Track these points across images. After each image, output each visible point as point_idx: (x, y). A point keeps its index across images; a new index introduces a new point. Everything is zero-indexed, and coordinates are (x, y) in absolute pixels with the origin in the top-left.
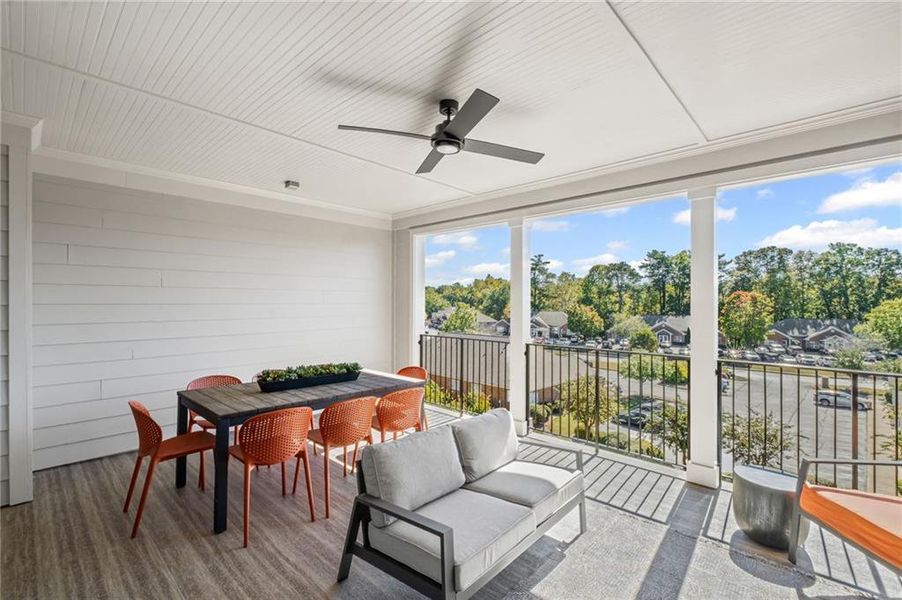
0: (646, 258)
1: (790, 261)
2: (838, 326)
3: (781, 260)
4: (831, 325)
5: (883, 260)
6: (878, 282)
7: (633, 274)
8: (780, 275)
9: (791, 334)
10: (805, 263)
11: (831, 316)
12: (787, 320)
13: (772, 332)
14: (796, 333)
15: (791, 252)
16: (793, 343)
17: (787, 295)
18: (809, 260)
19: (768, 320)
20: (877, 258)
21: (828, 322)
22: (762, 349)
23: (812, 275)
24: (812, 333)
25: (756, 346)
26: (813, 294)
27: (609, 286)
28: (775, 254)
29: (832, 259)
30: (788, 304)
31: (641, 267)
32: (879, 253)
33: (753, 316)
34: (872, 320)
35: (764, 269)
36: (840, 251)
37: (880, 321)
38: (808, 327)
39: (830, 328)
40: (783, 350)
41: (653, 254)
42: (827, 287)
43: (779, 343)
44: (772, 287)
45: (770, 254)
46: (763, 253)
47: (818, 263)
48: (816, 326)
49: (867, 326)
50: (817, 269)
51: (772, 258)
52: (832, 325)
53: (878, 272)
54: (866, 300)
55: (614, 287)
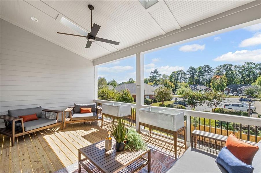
0: (189, 69)
1: (233, 68)
7: (185, 74)
15: (233, 65)
18: (238, 67)
24: (239, 88)
27: (178, 77)
28: (228, 66)
31: (187, 72)
39: (244, 86)
41: (191, 68)
45: (226, 66)
47: (241, 68)
49: (256, 83)
55: (179, 78)
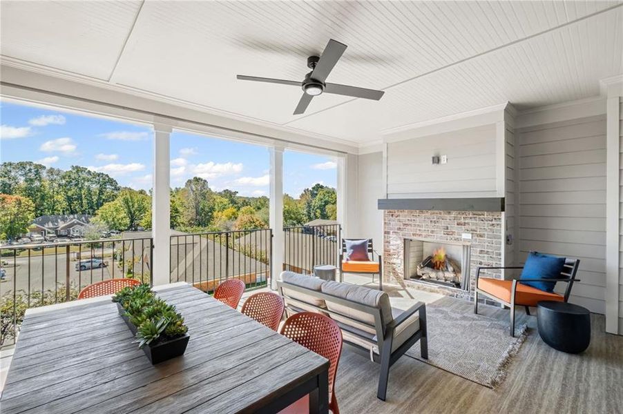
1: (44, 174)
2: (78, 219)
3: (37, 173)
4: (73, 219)
5: (101, 179)
6: (98, 192)
8: (37, 184)
9: (46, 226)
10: (55, 177)
11: (72, 213)
12: (43, 217)
13: (34, 226)
14: (51, 225)
15: (44, 167)
16: (49, 233)
17: (43, 198)
18: (57, 175)
19: (30, 216)
20: (97, 178)
21: (72, 216)
22: (25, 239)
23: (60, 185)
24: (61, 225)
25: (19, 238)
26: (61, 198)
28: (32, 167)
29: (73, 176)
30: (43, 205)
32: (99, 175)
33: (18, 214)
34: (100, 214)
35: (23, 178)
36: (77, 172)
37: (104, 214)
38: (59, 220)
39: (74, 220)
40: (42, 238)
42: (70, 194)
43: (39, 233)
44: (29, 192)
45: (28, 167)
46: (22, 166)
47: (64, 178)
48: (64, 220)
49: (98, 218)
50: (64, 182)
51: (30, 170)
52: (75, 218)
53: (98, 186)
54: (93, 202)
